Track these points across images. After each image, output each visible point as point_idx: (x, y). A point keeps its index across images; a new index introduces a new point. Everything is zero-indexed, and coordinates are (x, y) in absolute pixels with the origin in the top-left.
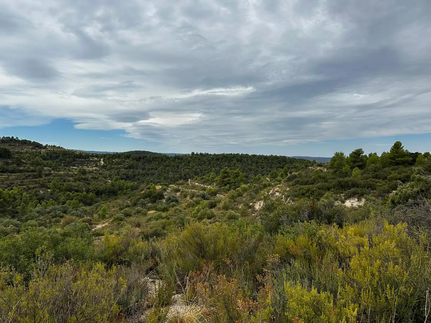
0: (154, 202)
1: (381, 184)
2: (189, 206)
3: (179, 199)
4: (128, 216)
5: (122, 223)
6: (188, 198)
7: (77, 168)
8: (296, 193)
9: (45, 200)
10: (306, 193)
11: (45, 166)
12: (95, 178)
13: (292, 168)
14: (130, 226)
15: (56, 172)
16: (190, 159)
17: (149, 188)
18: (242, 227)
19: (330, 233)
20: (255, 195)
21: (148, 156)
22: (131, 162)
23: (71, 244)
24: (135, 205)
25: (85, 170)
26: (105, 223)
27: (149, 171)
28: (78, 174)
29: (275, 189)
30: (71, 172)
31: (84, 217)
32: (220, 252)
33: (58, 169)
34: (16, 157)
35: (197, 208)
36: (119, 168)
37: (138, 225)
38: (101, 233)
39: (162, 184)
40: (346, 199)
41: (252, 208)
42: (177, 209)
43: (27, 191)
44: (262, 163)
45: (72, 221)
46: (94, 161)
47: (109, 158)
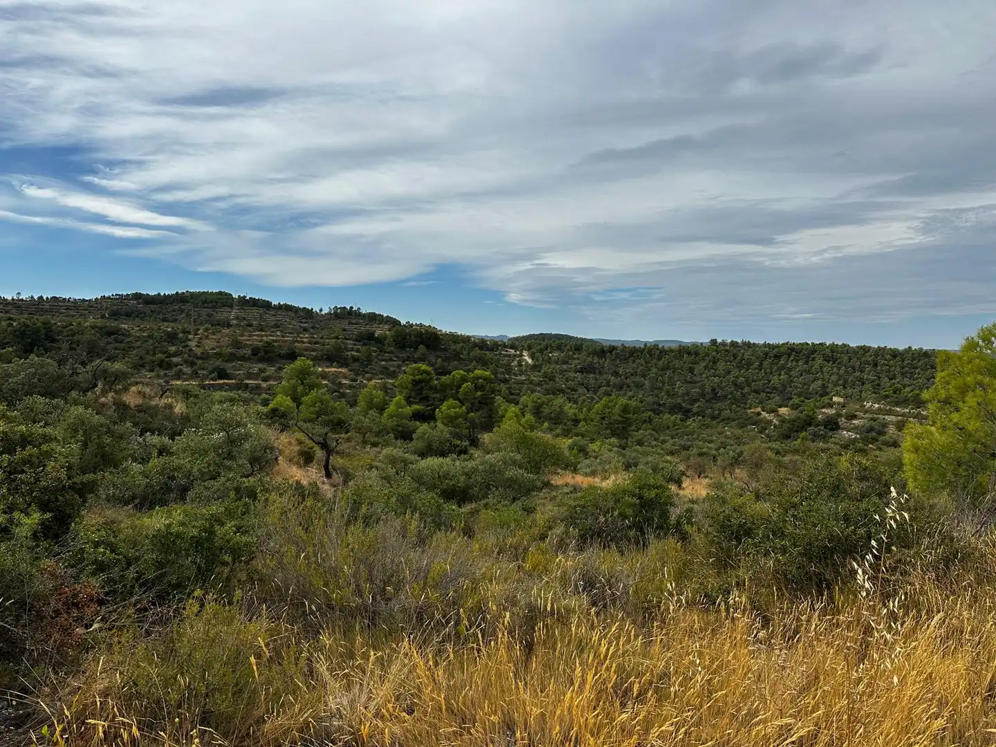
46: (509, 356)
47: (541, 351)
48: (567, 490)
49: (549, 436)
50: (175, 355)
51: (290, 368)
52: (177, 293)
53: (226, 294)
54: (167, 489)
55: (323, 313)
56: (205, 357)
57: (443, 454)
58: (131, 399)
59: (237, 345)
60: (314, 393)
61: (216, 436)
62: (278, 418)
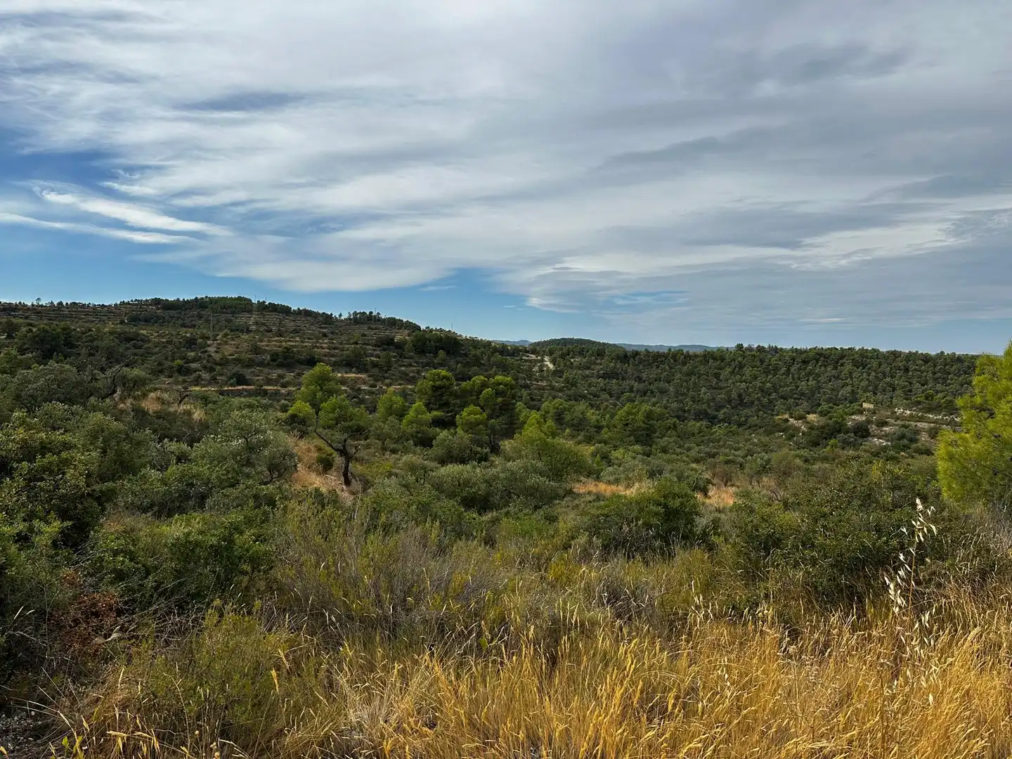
46: (530, 361)
47: (563, 356)
48: (589, 498)
49: (570, 444)
50: (194, 361)
51: (308, 374)
52: (196, 298)
53: (245, 299)
54: (185, 496)
55: (343, 318)
56: (224, 363)
57: (463, 461)
58: (150, 405)
59: (256, 350)
60: (333, 400)
61: (234, 443)
62: (297, 424)
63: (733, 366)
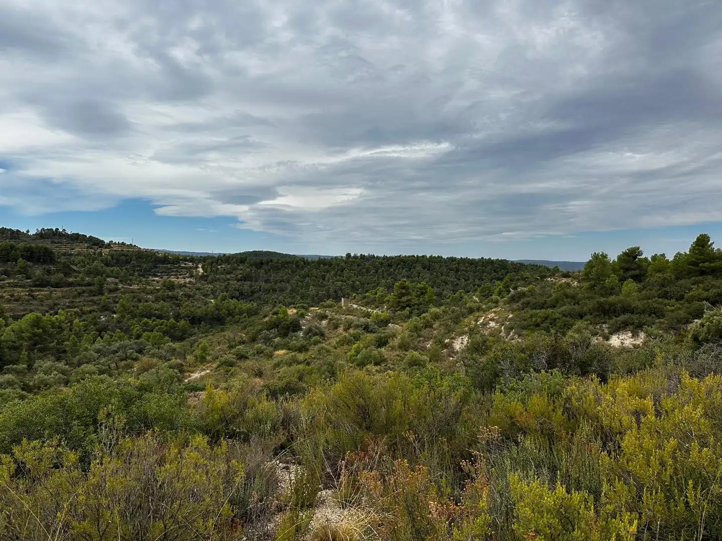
0: (285, 335)
1: (672, 308)
2: (342, 343)
3: (326, 332)
4: (242, 360)
5: (232, 371)
6: (341, 330)
7: (160, 279)
8: (525, 323)
9: (108, 332)
10: (542, 323)
11: (108, 276)
12: (189, 296)
13: (518, 280)
14: (245, 375)
15: (125, 286)
16: (343, 264)
17: (276, 313)
18: (434, 380)
19: (585, 391)
20: (453, 326)
21: (275, 260)
22: (248, 270)
23: (153, 404)
24: (254, 340)
25: (173, 282)
26: (205, 370)
27: (276, 285)
28: (161, 289)
29: (488, 316)
30: (149, 286)
31: (172, 359)
32: (398, 421)
33: (129, 282)
34: (63, 261)
35: (355, 345)
36: (228, 280)
37: (260, 374)
38: (198, 386)
39: (298, 307)
40: (611, 333)
41: (449, 348)
42: (322, 348)
43: (80, 316)
44: (465, 271)
45: (152, 366)
46: (186, 268)
55: (31, 233)
63: (336, 270)
